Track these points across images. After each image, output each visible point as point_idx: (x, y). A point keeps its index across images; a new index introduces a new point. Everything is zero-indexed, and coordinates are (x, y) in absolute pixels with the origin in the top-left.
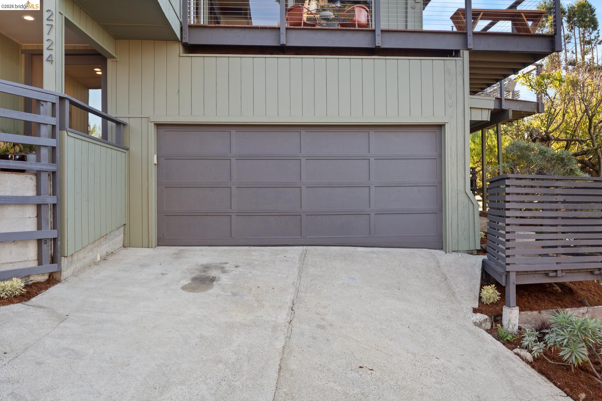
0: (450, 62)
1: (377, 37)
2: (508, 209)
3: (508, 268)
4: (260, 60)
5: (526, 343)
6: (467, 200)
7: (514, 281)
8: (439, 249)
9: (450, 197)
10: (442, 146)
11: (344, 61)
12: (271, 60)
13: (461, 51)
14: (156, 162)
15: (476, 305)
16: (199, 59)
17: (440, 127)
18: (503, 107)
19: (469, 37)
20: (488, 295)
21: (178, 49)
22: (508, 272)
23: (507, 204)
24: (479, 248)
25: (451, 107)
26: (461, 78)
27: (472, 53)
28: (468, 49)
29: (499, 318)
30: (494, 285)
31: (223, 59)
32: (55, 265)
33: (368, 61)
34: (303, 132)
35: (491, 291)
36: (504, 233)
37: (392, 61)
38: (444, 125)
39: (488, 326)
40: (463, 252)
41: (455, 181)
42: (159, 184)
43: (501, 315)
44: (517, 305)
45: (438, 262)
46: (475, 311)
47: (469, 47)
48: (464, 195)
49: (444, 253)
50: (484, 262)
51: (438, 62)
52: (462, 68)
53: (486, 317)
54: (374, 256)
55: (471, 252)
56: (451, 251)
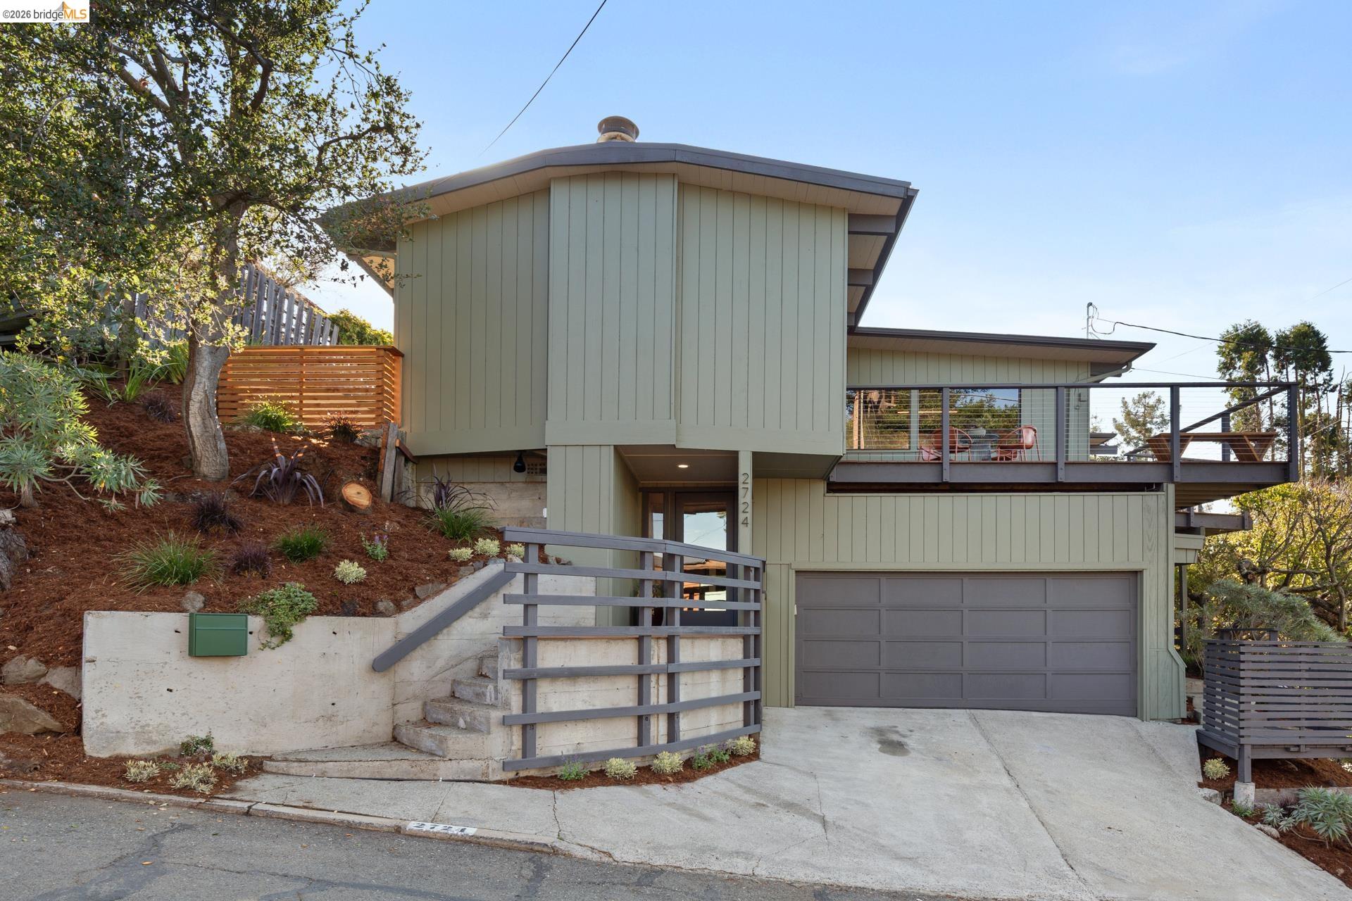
0: (1150, 498)
1: (1059, 471)
2: (1243, 678)
3: (1243, 741)
4: (917, 499)
5: (1271, 819)
6: (1169, 660)
7: (1249, 755)
8: (1132, 716)
9: (1148, 655)
10: (1137, 595)
11: (1018, 499)
12: (931, 499)
13: (1165, 485)
14: (796, 613)
15: (1201, 780)
16: (845, 499)
17: (1137, 574)
18: (1192, 525)
19: (1175, 468)
20: (1214, 769)
21: (821, 487)
22: (1243, 745)
23: (1241, 672)
24: (1184, 716)
25: (1150, 550)
26: (1164, 516)
27: (1178, 485)
28: (1173, 482)
29: (1230, 794)
30: (1221, 759)
31: (874, 499)
32: (758, 725)
33: (1047, 499)
34: (966, 580)
35: (1219, 765)
36: (1237, 702)
37: (1076, 499)
38: (1141, 572)
39: (1220, 801)
40: (1164, 720)
41: (1155, 637)
42: (797, 637)
43: (1233, 792)
44: (1252, 781)
45: (1137, 732)
46: (1200, 785)
47: (1175, 480)
48: (1166, 653)
49: (1140, 721)
50: (1198, 732)
51: (1135, 498)
52: (1165, 505)
53: (1216, 792)
54: (1057, 722)
55: (1174, 721)
56: (1148, 719)
